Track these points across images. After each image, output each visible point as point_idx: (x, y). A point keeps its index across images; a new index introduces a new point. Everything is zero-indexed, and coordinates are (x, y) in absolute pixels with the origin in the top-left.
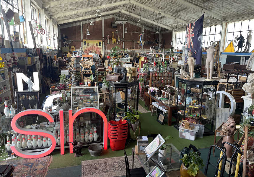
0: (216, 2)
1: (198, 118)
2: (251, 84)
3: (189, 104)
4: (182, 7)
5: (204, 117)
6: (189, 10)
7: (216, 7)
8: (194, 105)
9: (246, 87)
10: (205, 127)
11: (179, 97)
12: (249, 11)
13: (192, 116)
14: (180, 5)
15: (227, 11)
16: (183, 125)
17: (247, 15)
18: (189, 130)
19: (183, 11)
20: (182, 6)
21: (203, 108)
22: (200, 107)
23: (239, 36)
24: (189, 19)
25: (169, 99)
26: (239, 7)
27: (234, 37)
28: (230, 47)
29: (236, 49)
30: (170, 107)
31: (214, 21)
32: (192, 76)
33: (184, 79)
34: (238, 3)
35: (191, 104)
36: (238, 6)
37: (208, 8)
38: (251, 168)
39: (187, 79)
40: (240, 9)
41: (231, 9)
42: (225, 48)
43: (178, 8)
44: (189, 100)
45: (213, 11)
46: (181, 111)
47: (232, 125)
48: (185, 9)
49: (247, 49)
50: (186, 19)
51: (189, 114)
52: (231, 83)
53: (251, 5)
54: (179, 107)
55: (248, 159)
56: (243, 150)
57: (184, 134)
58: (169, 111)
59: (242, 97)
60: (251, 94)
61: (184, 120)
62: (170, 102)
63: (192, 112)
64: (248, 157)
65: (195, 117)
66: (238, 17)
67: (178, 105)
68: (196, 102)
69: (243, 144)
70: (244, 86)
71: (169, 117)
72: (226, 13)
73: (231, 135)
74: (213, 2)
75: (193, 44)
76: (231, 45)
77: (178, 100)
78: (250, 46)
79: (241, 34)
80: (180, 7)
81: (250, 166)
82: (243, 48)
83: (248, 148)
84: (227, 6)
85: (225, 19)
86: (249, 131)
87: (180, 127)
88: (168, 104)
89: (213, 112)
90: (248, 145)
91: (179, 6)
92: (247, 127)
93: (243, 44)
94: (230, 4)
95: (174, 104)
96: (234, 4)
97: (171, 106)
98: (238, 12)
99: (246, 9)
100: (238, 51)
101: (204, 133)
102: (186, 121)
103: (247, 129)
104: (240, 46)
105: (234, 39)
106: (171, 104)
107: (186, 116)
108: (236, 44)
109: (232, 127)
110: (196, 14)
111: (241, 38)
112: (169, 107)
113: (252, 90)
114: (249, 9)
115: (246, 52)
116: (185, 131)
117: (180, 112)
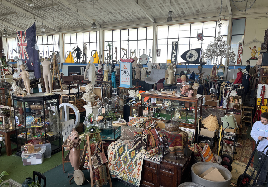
0: (48, 11)
1: (44, 137)
2: (89, 93)
3: (30, 124)
4: (9, 11)
5: (50, 135)
6: (19, 15)
7: (49, 16)
8: (36, 124)
9: (86, 97)
10: (52, 145)
11: (17, 118)
12: (81, 25)
13: (36, 136)
14: (7, 7)
15: (61, 22)
16: (25, 150)
17: (80, 28)
18: (34, 154)
19: (11, 15)
20: (9, 9)
21: (48, 125)
22: (44, 125)
23: (76, 48)
24: (21, 25)
25: (4, 123)
26: (72, 19)
27: (72, 49)
28: (70, 57)
29: (75, 60)
30: (7, 133)
31: (49, 30)
32: (29, 92)
33: (19, 96)
34: (70, 16)
35: (32, 123)
36: (70, 18)
37: (41, 15)
38: (96, 172)
39: (23, 96)
40: (72, 21)
41: (64, 21)
42: (65, 59)
43: (4, 10)
44: (29, 120)
45: (47, 20)
46: (21, 134)
47: (75, 137)
48: (14, 13)
49: (85, 60)
50: (17, 24)
51: (33, 135)
52: (73, 94)
53: (82, 19)
54: (18, 129)
55: (93, 165)
56: (88, 157)
57: (28, 160)
58: (5, 138)
59: (84, 107)
60: (91, 103)
61: (26, 145)
62: (6, 125)
63: (35, 132)
64: (93, 162)
65: (40, 137)
66: (73, 30)
67: (17, 128)
68: (39, 120)
69: (87, 152)
70: (83, 96)
71: (7, 145)
72: (61, 24)
73: (76, 146)
74: (45, 11)
75: (27, 55)
76: (70, 55)
77: (16, 122)
78: (87, 58)
79: (77, 46)
80: (7, 10)
81: (96, 170)
82: (82, 59)
83: (91, 154)
84: (60, 17)
85: (61, 30)
86: (90, 139)
87: (23, 154)
88: (3, 129)
89: (58, 127)
90: (91, 151)
91: (5, 9)
92: (88, 135)
93: (80, 56)
94: (63, 16)
95: (11, 128)
96: (67, 16)
97: (8, 131)
98: (72, 25)
99: (78, 23)
100: (77, 62)
101: (52, 151)
102: (30, 144)
103: (88, 137)
104: (78, 56)
105: (72, 51)
106: (7, 129)
107: (29, 139)
108: (75, 55)
109: (76, 138)
110: (28, 20)
111: (78, 50)
112: (5, 133)
113: (91, 99)
114: (81, 23)
115: (84, 62)
116: (30, 156)
117: (20, 136)
